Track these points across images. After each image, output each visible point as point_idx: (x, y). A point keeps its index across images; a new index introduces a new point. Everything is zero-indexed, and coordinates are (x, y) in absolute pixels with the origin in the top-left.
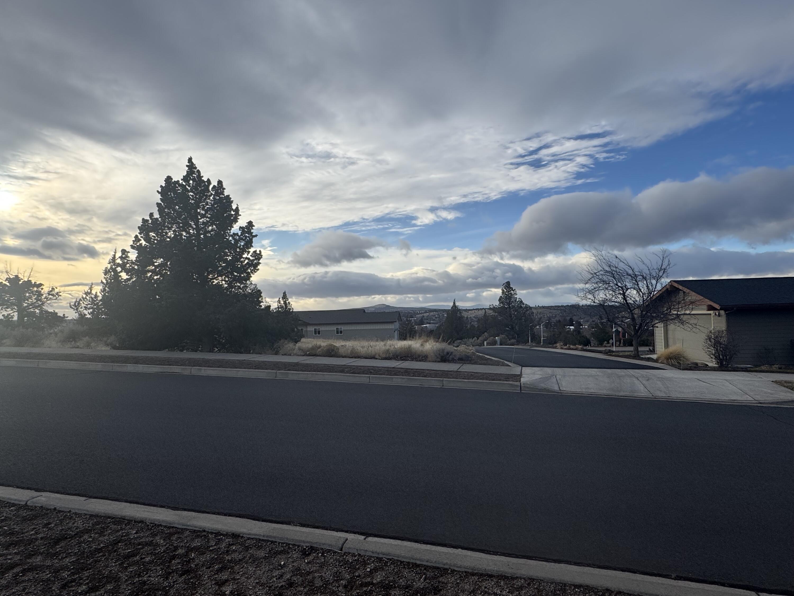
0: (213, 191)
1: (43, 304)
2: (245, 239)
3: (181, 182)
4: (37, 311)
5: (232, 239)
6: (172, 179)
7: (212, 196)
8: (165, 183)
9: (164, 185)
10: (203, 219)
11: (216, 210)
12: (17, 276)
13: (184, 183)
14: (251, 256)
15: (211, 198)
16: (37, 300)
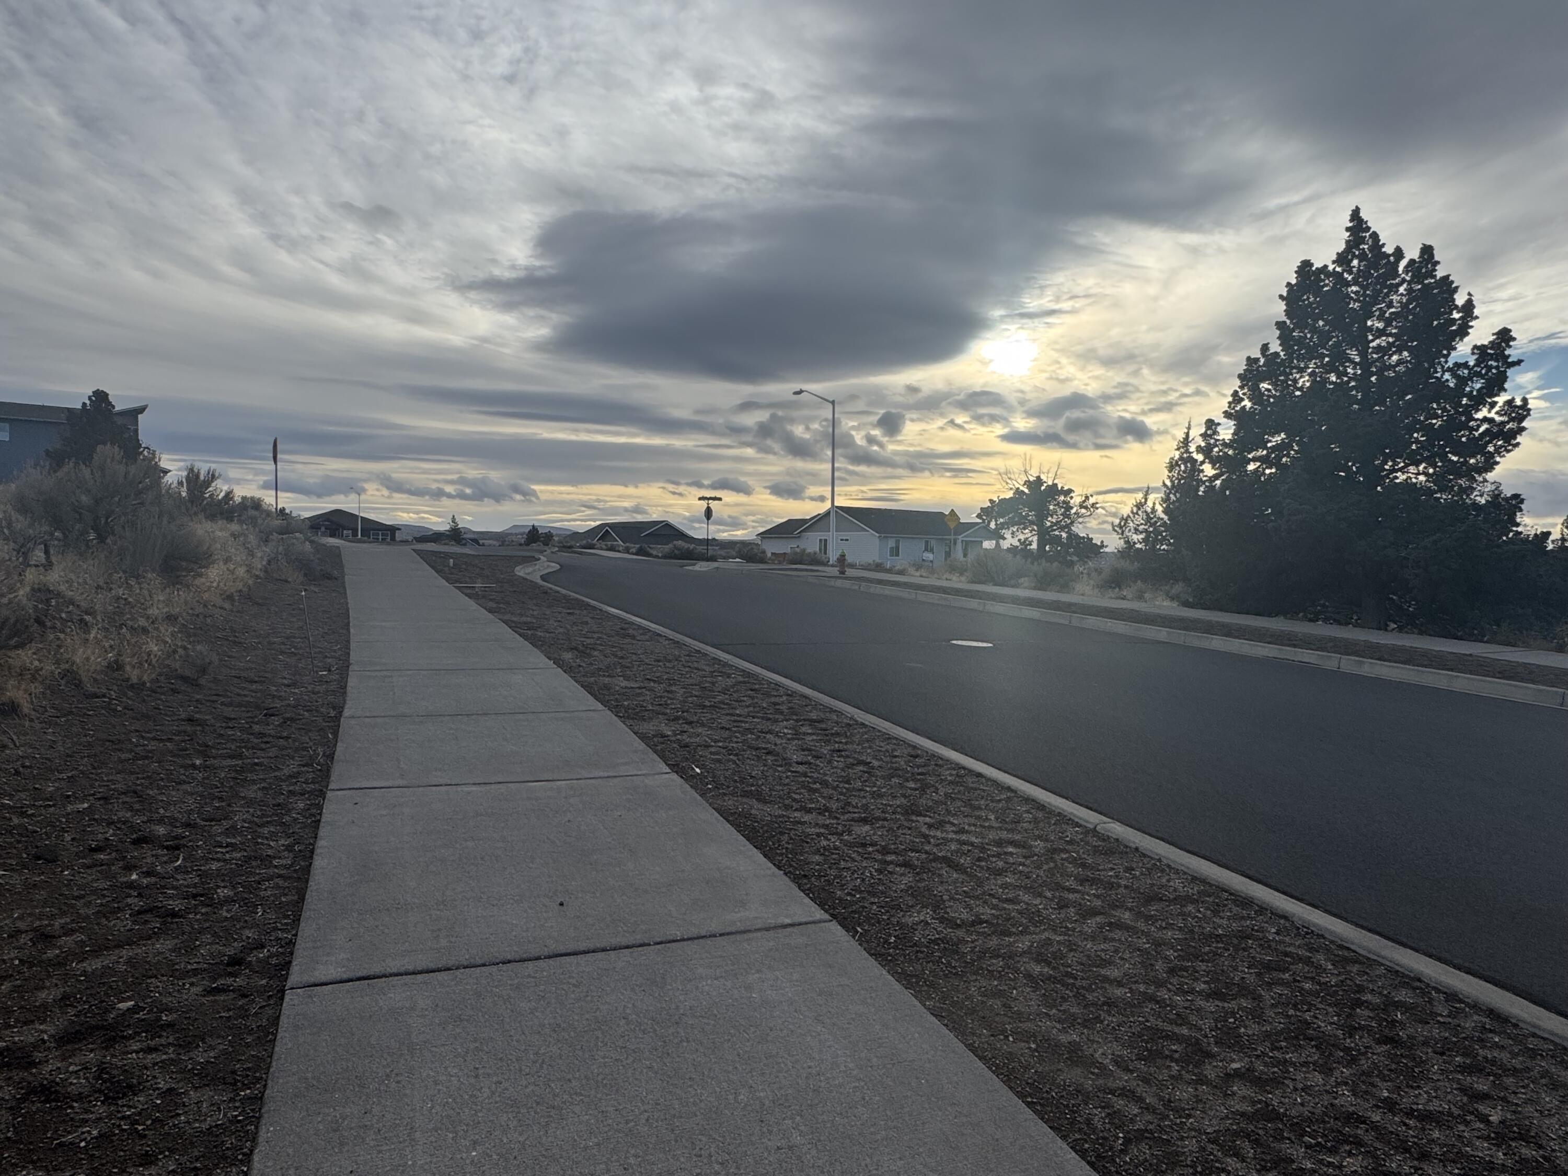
0: (1407, 274)
1: (1072, 523)
2: (1486, 374)
3: (1331, 268)
4: (1064, 535)
5: (1449, 378)
6: (1312, 265)
7: (1405, 285)
8: (1295, 275)
9: (1294, 282)
10: (1378, 341)
11: (1413, 314)
12: (1038, 478)
13: (1338, 269)
14: (1497, 413)
15: (1402, 289)
16: (1066, 515)
